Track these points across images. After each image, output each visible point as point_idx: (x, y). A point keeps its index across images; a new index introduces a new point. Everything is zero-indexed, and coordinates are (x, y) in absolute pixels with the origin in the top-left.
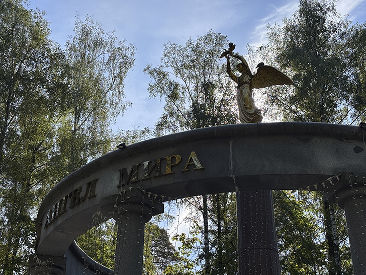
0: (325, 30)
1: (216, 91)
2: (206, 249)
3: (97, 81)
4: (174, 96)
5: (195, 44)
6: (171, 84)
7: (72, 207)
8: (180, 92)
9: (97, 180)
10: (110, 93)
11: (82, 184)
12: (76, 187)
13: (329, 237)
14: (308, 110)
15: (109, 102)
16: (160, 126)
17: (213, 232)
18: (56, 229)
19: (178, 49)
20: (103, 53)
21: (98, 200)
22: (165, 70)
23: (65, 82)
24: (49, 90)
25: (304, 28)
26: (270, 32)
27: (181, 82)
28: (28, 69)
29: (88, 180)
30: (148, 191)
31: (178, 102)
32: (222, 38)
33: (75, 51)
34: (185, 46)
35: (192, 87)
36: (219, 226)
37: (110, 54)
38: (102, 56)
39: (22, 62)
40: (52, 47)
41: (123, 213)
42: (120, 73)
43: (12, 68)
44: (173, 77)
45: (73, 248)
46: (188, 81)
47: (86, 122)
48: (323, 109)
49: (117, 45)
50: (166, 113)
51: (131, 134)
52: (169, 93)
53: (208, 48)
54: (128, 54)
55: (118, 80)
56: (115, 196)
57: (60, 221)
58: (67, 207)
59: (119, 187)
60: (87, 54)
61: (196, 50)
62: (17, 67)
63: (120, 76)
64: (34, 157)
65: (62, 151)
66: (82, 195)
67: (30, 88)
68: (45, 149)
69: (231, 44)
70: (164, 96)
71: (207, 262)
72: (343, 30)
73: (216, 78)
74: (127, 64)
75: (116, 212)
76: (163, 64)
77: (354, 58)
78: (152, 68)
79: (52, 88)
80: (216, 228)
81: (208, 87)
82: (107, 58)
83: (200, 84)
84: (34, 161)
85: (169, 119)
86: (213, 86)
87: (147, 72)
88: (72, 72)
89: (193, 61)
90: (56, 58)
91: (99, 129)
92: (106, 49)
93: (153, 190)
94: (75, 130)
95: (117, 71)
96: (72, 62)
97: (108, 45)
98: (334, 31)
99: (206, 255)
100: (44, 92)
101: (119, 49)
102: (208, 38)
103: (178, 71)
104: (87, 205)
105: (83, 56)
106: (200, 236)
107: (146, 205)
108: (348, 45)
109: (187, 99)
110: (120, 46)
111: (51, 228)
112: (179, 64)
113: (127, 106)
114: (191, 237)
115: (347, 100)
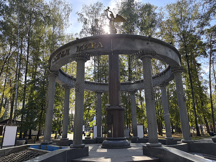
0: (134, 4)
1: (99, 22)
2: (95, 71)
3: (60, 16)
4: (85, 23)
5: (93, 5)
6: (85, 19)
7: (62, 57)
8: (87, 21)
9: (69, 49)
10: (64, 21)
11: (65, 50)
12: (63, 51)
13: (129, 68)
14: (126, 30)
15: (64, 23)
16: (81, 33)
17: (97, 66)
18: (56, 63)
19: (87, 7)
20: (62, 6)
21: (70, 55)
22: (83, 14)
23: (49, 15)
24: (44, 18)
25: (127, 3)
26: (116, 3)
27: (88, 18)
28: (36, 10)
29: (66, 49)
30: (86, 53)
31: (87, 25)
32: (101, 4)
33: (52, 5)
34: (89, 6)
35: (91, 20)
36: (98, 64)
37: (64, 7)
38: (62, 7)
39: (34, 7)
40: (44, 3)
41: (79, 59)
42: (68, 13)
43: (31, 9)
44: (85, 17)
45: (60, 70)
46: (90, 18)
47: (57, 30)
48: (131, 30)
49: (66, 4)
50: (83, 28)
51: (71, 35)
52: (84, 22)
53: (97, 7)
54: (70, 7)
55: (67, 16)
56: (76, 54)
57: (58, 61)
58: (60, 57)
59: (77, 52)
60: (56, 6)
61: (93, 8)
62: (33, 9)
63: (68, 15)
64: (40, 40)
65: (49, 39)
66: (65, 53)
67: (38, 17)
68: (44, 38)
69: (108, 7)
70: (83, 23)
71: (95, 75)
72: (139, 5)
73: (99, 18)
74: (70, 10)
75: (76, 59)
76: (82, 11)
77: (141, 14)
78: (79, 13)
79: (45, 17)
80: (98, 65)
81: (96, 20)
82: (63, 8)
83: (94, 19)
84: (40, 42)
85: (84, 30)
86: (98, 20)
87: (77, 14)
88: (51, 12)
89: (92, 11)
90: (46, 7)
91: (61, 33)
92: (63, 5)
93: (88, 53)
94: (53, 32)
95: (67, 13)
96: (51, 8)
97: (64, 3)
98: (136, 5)
99: (95, 73)
100: (42, 18)
101: (67, 5)
102: (97, 4)
103: (87, 14)
104: (66, 56)
105: (55, 7)
106: (93, 68)
107: (85, 57)
108: (140, 10)
109: (90, 24)
110: (67, 4)
111: (55, 63)
112: (87, 12)
113: (70, 25)
114: (90, 68)
115: (138, 28)
